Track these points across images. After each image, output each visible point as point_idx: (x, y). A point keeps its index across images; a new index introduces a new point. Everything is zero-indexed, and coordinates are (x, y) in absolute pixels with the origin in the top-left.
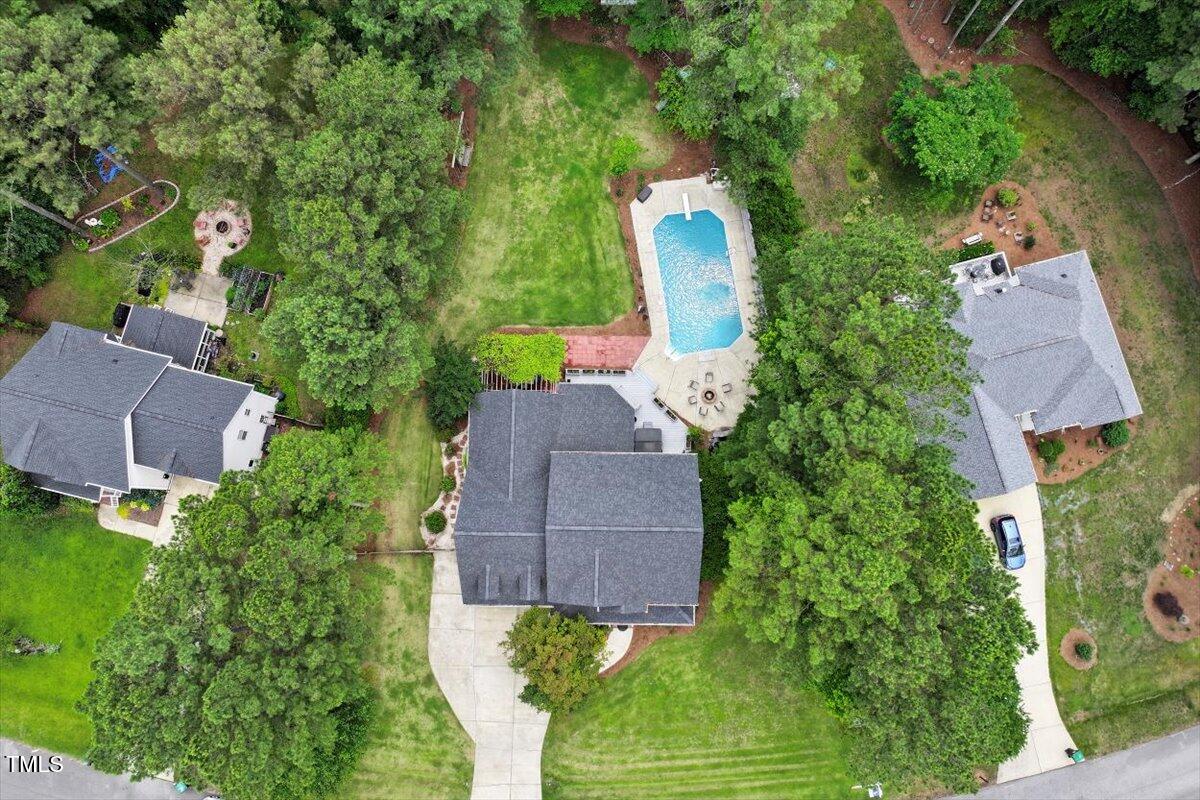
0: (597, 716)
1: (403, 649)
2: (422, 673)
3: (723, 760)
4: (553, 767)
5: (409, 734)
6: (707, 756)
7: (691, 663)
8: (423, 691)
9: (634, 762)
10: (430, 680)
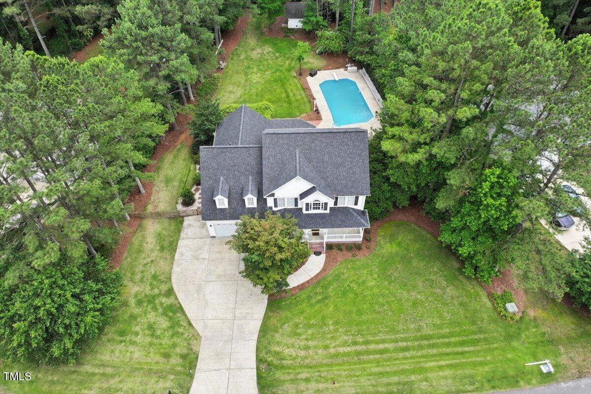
0: (302, 312)
1: (153, 273)
2: (164, 288)
3: (410, 344)
4: (267, 353)
5: (147, 332)
6: (396, 341)
8: (164, 300)
9: (335, 347)
10: (170, 292)
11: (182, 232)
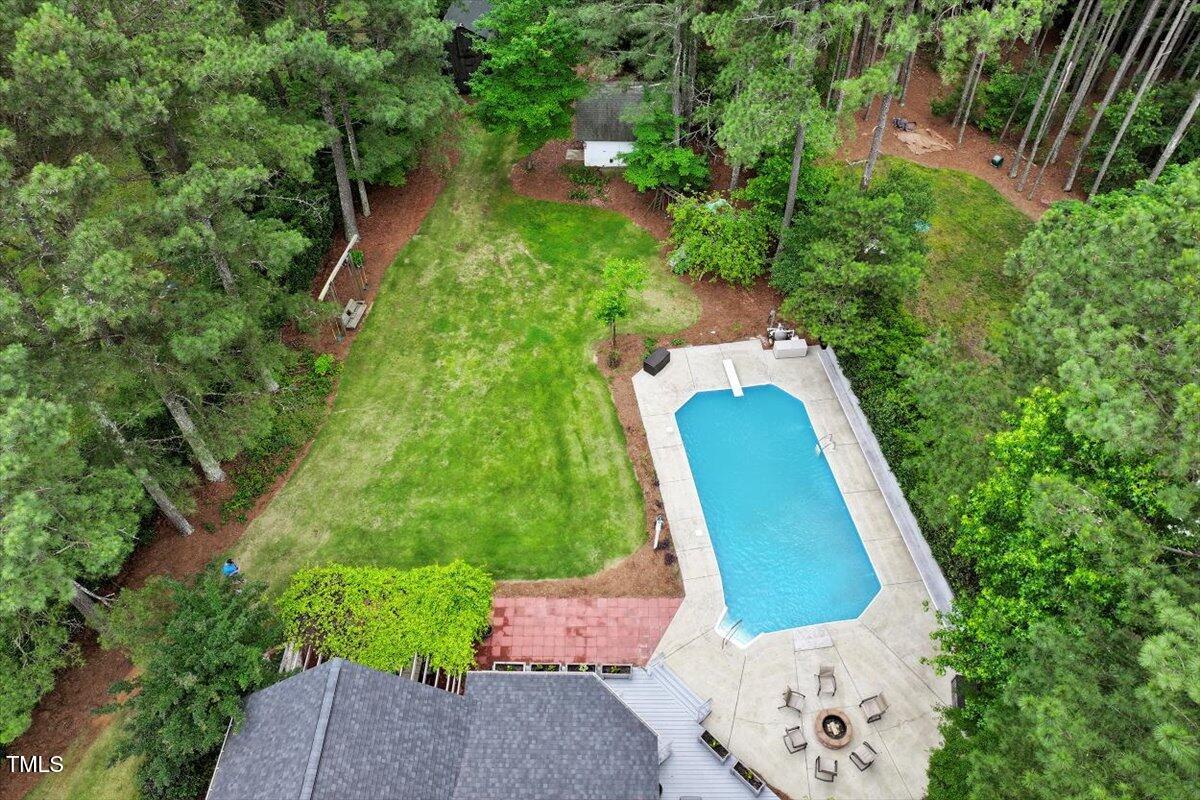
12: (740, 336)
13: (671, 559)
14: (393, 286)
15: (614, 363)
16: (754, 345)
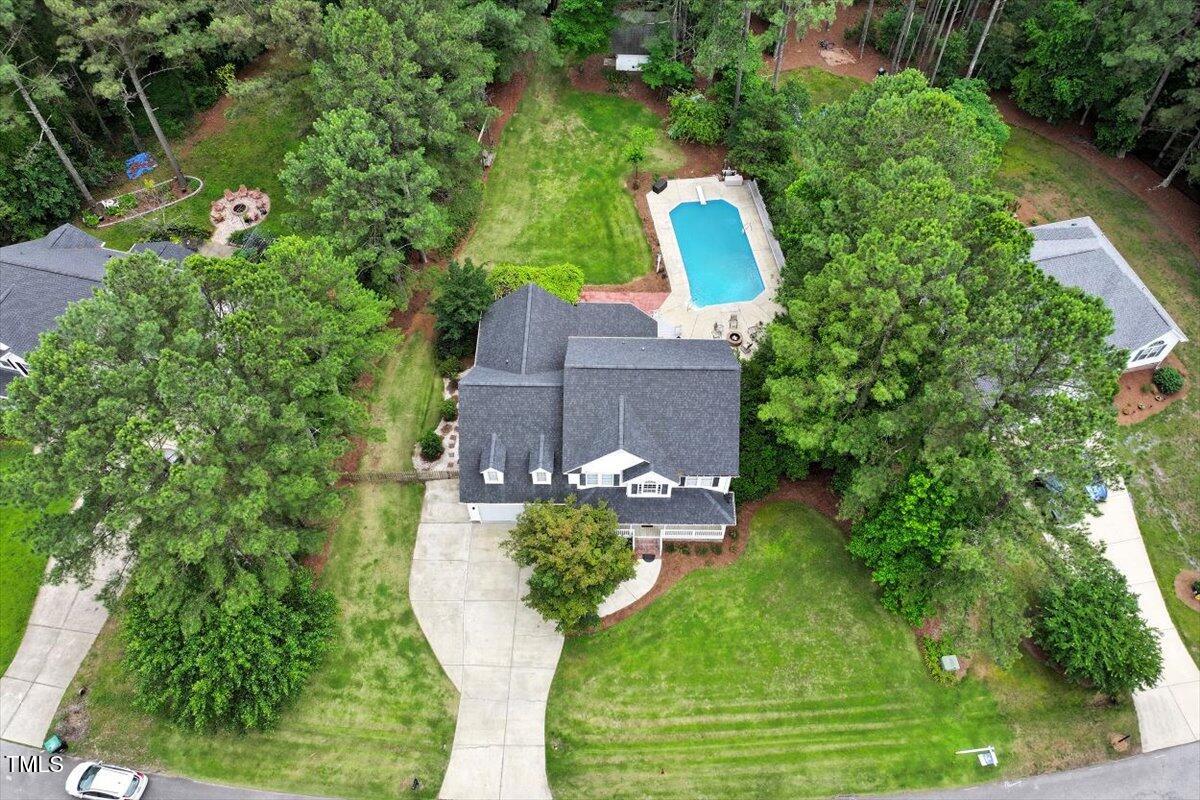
0: (619, 659)
1: (379, 582)
2: (398, 609)
3: (783, 715)
4: (561, 722)
5: (375, 682)
6: (763, 710)
7: (735, 599)
8: (398, 629)
9: (666, 717)
10: (408, 617)
11: (423, 509)
12: (707, 174)
13: (665, 277)
14: (506, 143)
15: (635, 187)
16: (714, 180)
